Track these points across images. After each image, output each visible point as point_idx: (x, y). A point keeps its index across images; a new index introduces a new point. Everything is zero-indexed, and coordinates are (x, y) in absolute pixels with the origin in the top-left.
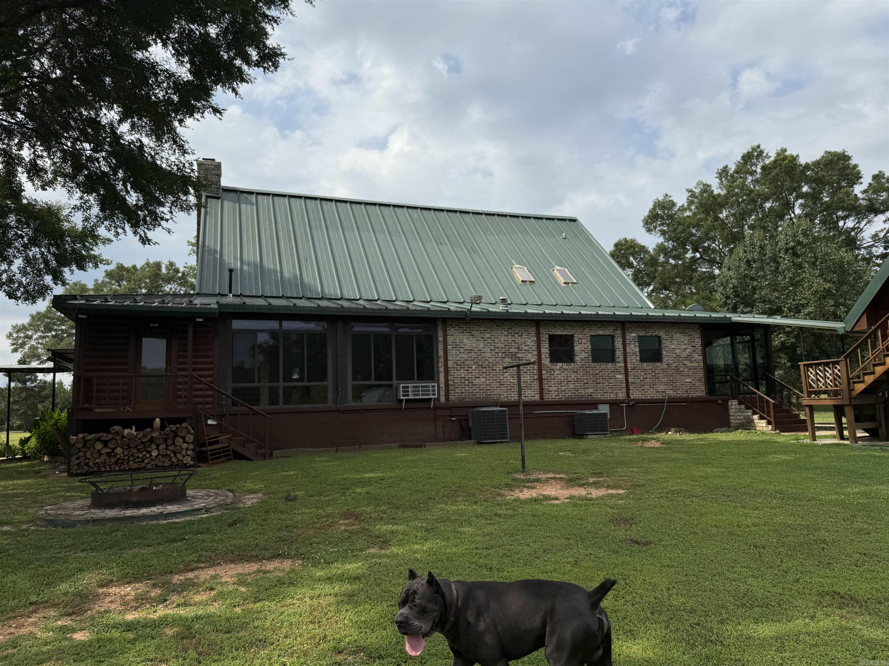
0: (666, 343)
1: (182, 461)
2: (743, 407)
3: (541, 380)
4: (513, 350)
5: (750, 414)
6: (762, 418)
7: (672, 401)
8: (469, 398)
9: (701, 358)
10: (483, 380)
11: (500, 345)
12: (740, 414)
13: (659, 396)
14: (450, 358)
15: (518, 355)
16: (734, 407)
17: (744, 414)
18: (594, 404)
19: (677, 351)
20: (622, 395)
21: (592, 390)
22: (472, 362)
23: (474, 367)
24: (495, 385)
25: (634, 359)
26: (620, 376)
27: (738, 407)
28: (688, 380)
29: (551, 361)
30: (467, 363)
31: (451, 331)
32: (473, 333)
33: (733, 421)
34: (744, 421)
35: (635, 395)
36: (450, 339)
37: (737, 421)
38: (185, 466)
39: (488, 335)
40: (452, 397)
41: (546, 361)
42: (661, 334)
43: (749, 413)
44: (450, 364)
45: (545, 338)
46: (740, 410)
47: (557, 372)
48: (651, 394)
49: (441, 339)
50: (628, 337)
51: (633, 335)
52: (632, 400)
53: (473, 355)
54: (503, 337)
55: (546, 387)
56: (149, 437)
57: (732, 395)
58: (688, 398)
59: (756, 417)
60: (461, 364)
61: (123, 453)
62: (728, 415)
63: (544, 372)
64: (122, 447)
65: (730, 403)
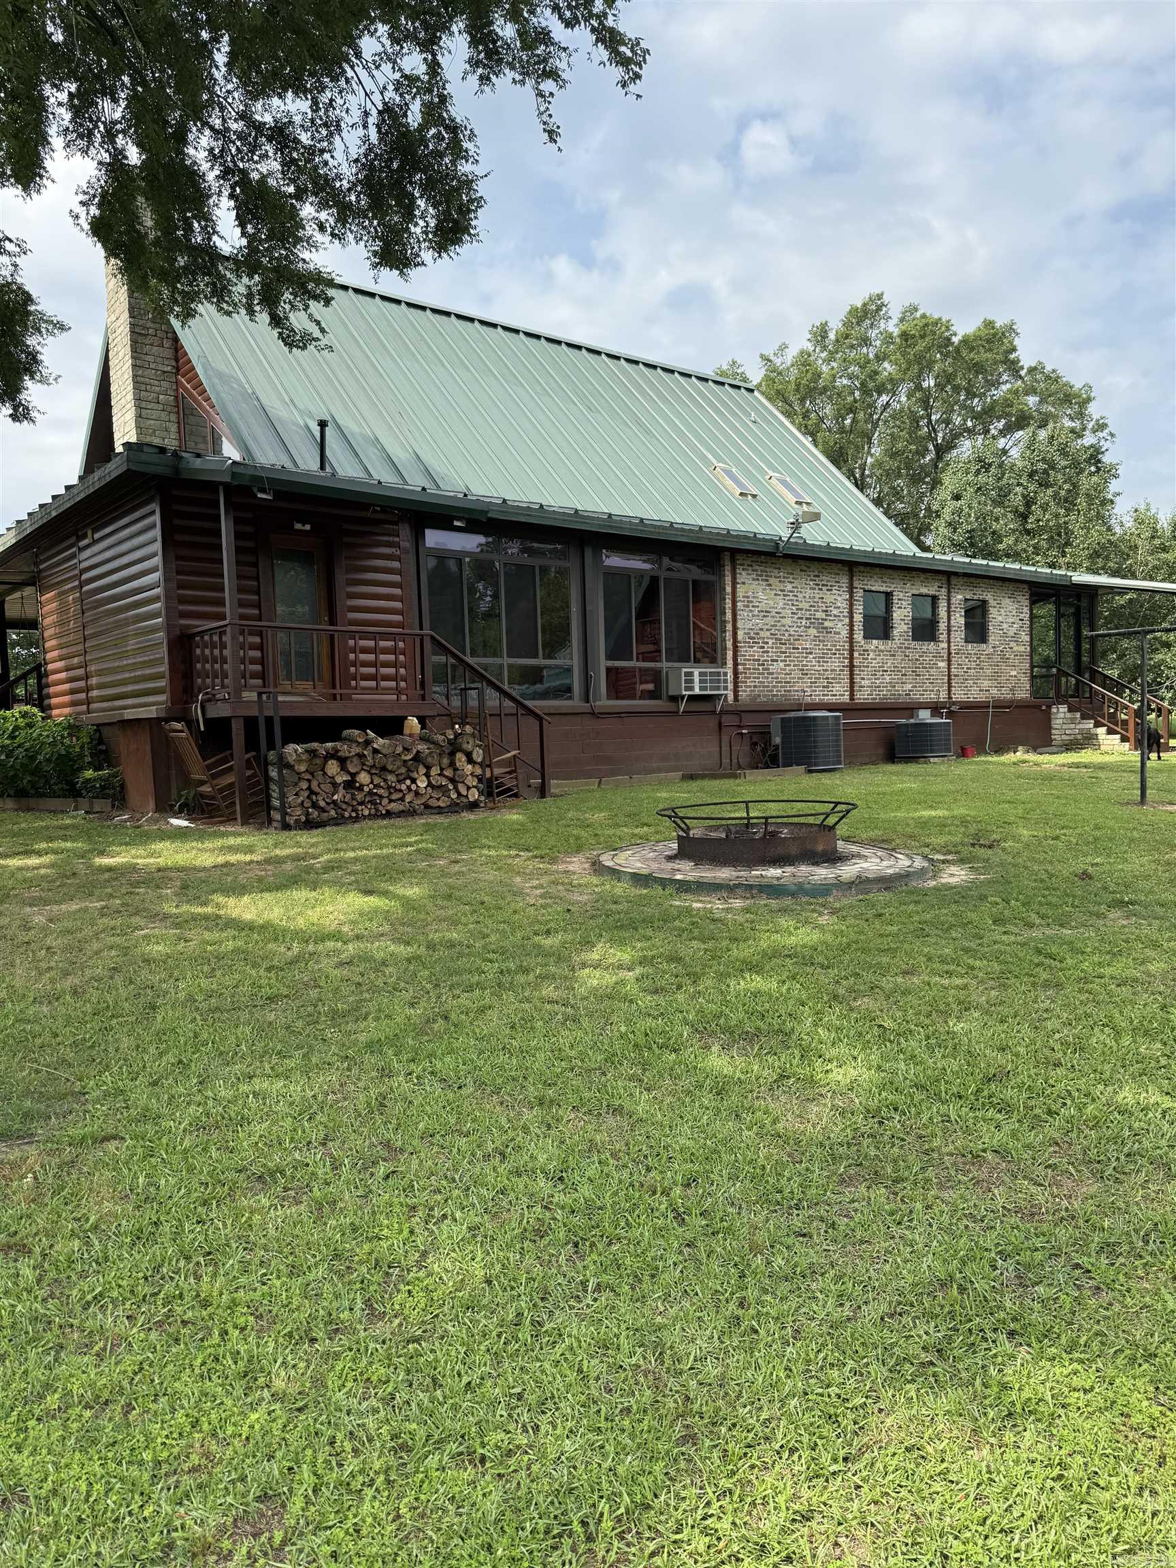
0: (993, 613)
1: (467, 797)
2: (1078, 715)
3: (852, 667)
4: (820, 615)
5: (1091, 726)
6: (1110, 732)
7: (999, 705)
8: (765, 696)
9: (1027, 638)
10: (782, 664)
11: (805, 605)
12: (1073, 726)
13: (981, 697)
14: (739, 624)
15: (827, 624)
16: (1062, 715)
17: (1081, 726)
18: (911, 709)
19: (1005, 626)
20: (943, 696)
21: (909, 687)
22: (768, 633)
23: (770, 642)
24: (797, 674)
25: (959, 636)
26: (943, 664)
27: (1069, 715)
28: (1014, 673)
29: (865, 637)
30: (762, 634)
31: (742, 576)
32: (772, 581)
33: (1057, 735)
34: (1079, 737)
35: (959, 695)
36: (741, 591)
37: (1064, 737)
38: (474, 806)
39: (789, 587)
40: (743, 695)
41: (859, 636)
42: (988, 597)
43: (1090, 724)
44: (740, 635)
45: (859, 594)
46: (1073, 721)
47: (872, 655)
48: (975, 695)
49: (729, 589)
50: (953, 600)
51: (960, 597)
52: (954, 703)
53: (770, 621)
54: (809, 591)
55: (857, 679)
56: (414, 751)
57: (1057, 697)
58: (1012, 701)
59: (1101, 731)
60: (753, 638)
61: (372, 782)
62: (1050, 728)
63: (856, 654)
64: (369, 772)
65: (1054, 710)
